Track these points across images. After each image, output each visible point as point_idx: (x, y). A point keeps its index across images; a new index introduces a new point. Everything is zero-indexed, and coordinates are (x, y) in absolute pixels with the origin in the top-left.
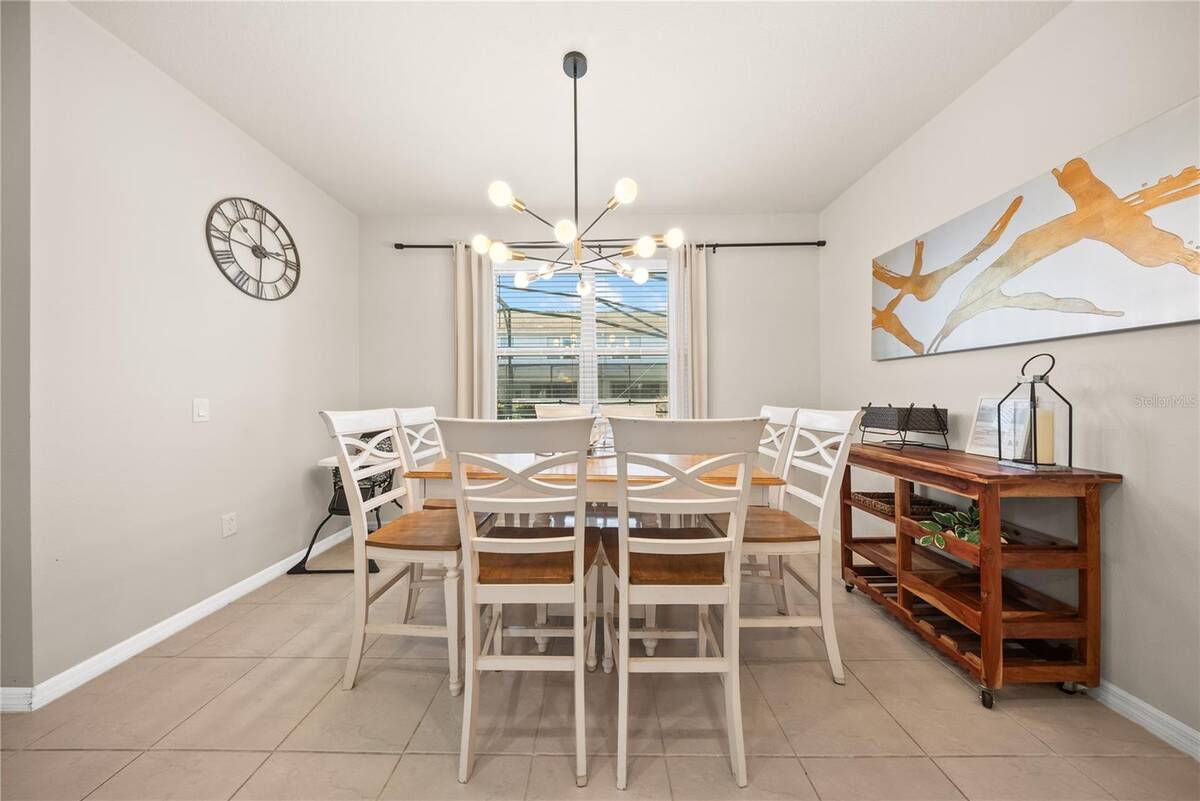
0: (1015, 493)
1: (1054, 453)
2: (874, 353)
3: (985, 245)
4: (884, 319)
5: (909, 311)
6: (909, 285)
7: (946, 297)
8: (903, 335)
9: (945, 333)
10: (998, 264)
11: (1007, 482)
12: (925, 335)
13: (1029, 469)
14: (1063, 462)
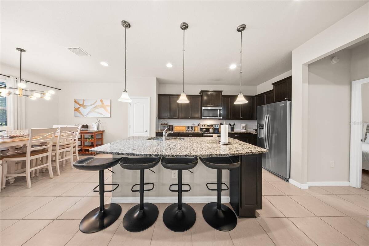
0: (97, 133)
1: (100, 129)
2: (74, 115)
3: (93, 104)
4: (76, 110)
5: (81, 109)
6: (82, 106)
7: (88, 109)
8: (80, 113)
9: (88, 114)
10: (94, 107)
11: (96, 132)
12: (85, 114)
13: (98, 131)
14: (100, 130)
